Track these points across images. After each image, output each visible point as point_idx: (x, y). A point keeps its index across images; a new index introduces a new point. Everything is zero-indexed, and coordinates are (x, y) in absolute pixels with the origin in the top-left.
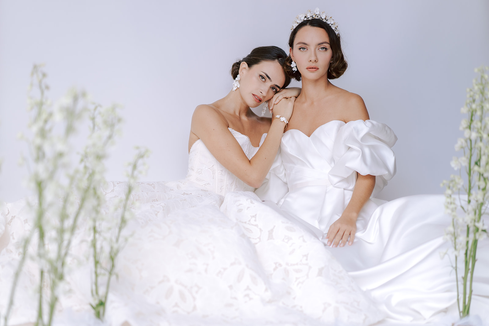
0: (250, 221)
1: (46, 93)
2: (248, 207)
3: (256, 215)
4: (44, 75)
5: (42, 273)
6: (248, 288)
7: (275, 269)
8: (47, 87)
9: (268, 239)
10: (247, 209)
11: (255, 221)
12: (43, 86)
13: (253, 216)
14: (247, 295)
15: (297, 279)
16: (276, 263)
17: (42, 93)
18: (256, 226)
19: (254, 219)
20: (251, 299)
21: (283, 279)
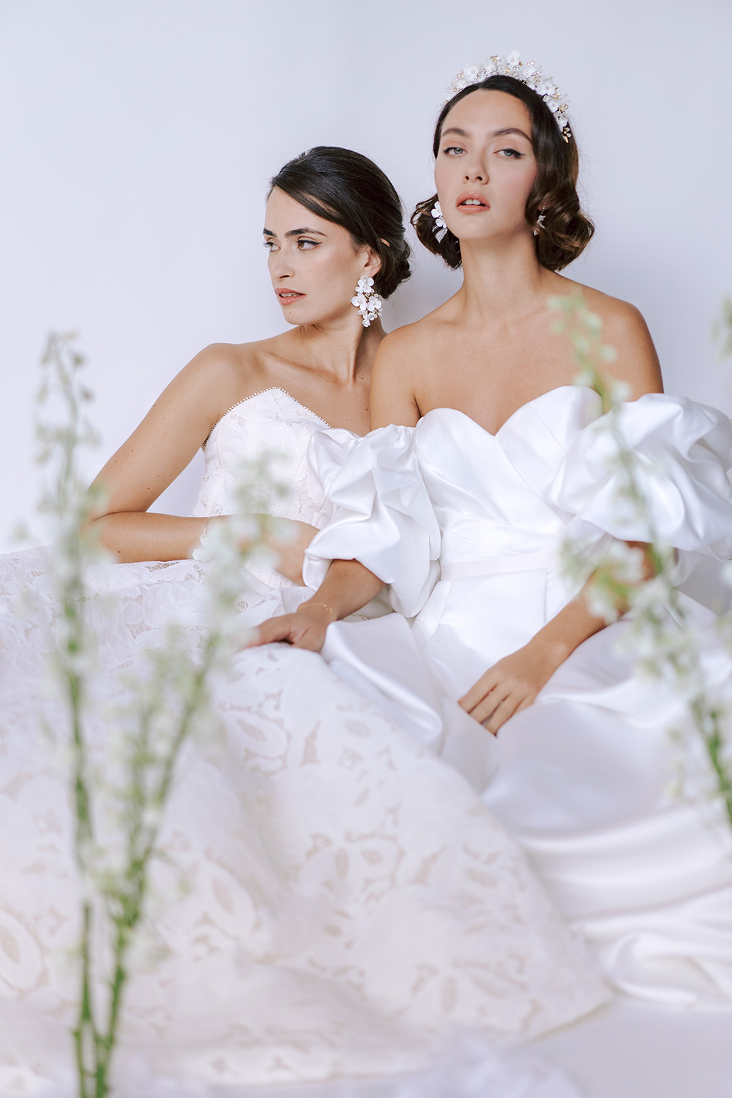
0: (260, 705)
1: (84, 409)
2: (261, 670)
3: (280, 693)
4: (78, 361)
5: (87, 911)
6: (206, 919)
7: (310, 854)
8: (87, 396)
9: (303, 763)
10: (257, 673)
11: (277, 708)
12: (76, 394)
13: (273, 696)
14: (203, 939)
15: (368, 882)
16: (315, 837)
17: (74, 410)
18: (279, 722)
19: (272, 703)
20: (212, 950)
21: (328, 884)
